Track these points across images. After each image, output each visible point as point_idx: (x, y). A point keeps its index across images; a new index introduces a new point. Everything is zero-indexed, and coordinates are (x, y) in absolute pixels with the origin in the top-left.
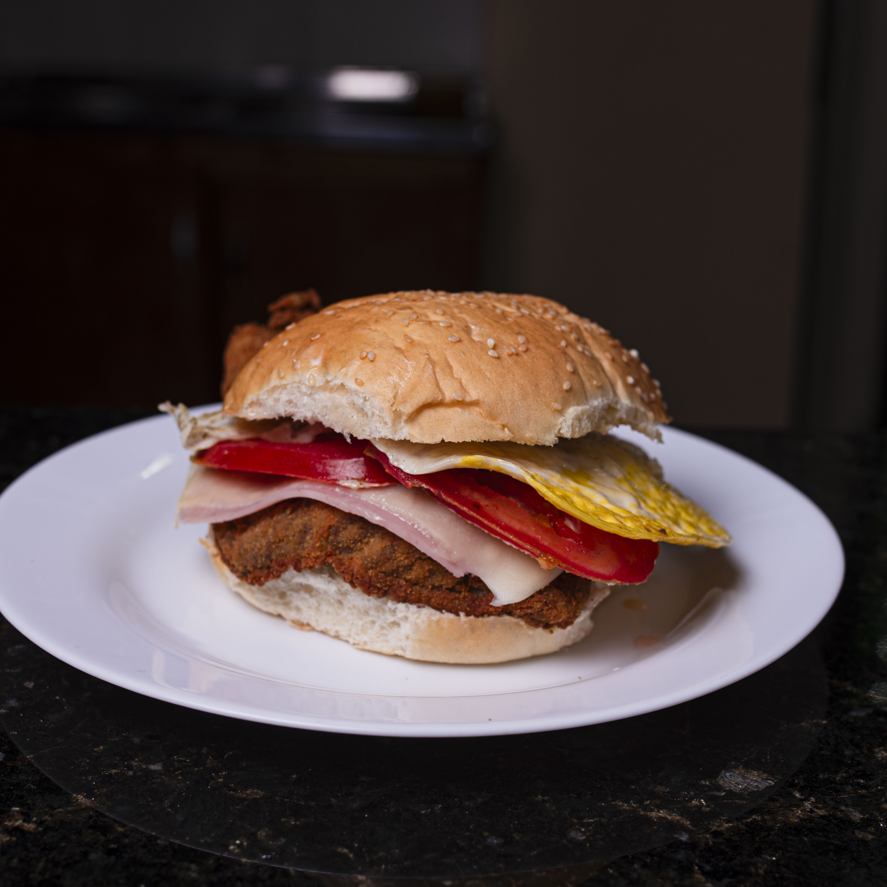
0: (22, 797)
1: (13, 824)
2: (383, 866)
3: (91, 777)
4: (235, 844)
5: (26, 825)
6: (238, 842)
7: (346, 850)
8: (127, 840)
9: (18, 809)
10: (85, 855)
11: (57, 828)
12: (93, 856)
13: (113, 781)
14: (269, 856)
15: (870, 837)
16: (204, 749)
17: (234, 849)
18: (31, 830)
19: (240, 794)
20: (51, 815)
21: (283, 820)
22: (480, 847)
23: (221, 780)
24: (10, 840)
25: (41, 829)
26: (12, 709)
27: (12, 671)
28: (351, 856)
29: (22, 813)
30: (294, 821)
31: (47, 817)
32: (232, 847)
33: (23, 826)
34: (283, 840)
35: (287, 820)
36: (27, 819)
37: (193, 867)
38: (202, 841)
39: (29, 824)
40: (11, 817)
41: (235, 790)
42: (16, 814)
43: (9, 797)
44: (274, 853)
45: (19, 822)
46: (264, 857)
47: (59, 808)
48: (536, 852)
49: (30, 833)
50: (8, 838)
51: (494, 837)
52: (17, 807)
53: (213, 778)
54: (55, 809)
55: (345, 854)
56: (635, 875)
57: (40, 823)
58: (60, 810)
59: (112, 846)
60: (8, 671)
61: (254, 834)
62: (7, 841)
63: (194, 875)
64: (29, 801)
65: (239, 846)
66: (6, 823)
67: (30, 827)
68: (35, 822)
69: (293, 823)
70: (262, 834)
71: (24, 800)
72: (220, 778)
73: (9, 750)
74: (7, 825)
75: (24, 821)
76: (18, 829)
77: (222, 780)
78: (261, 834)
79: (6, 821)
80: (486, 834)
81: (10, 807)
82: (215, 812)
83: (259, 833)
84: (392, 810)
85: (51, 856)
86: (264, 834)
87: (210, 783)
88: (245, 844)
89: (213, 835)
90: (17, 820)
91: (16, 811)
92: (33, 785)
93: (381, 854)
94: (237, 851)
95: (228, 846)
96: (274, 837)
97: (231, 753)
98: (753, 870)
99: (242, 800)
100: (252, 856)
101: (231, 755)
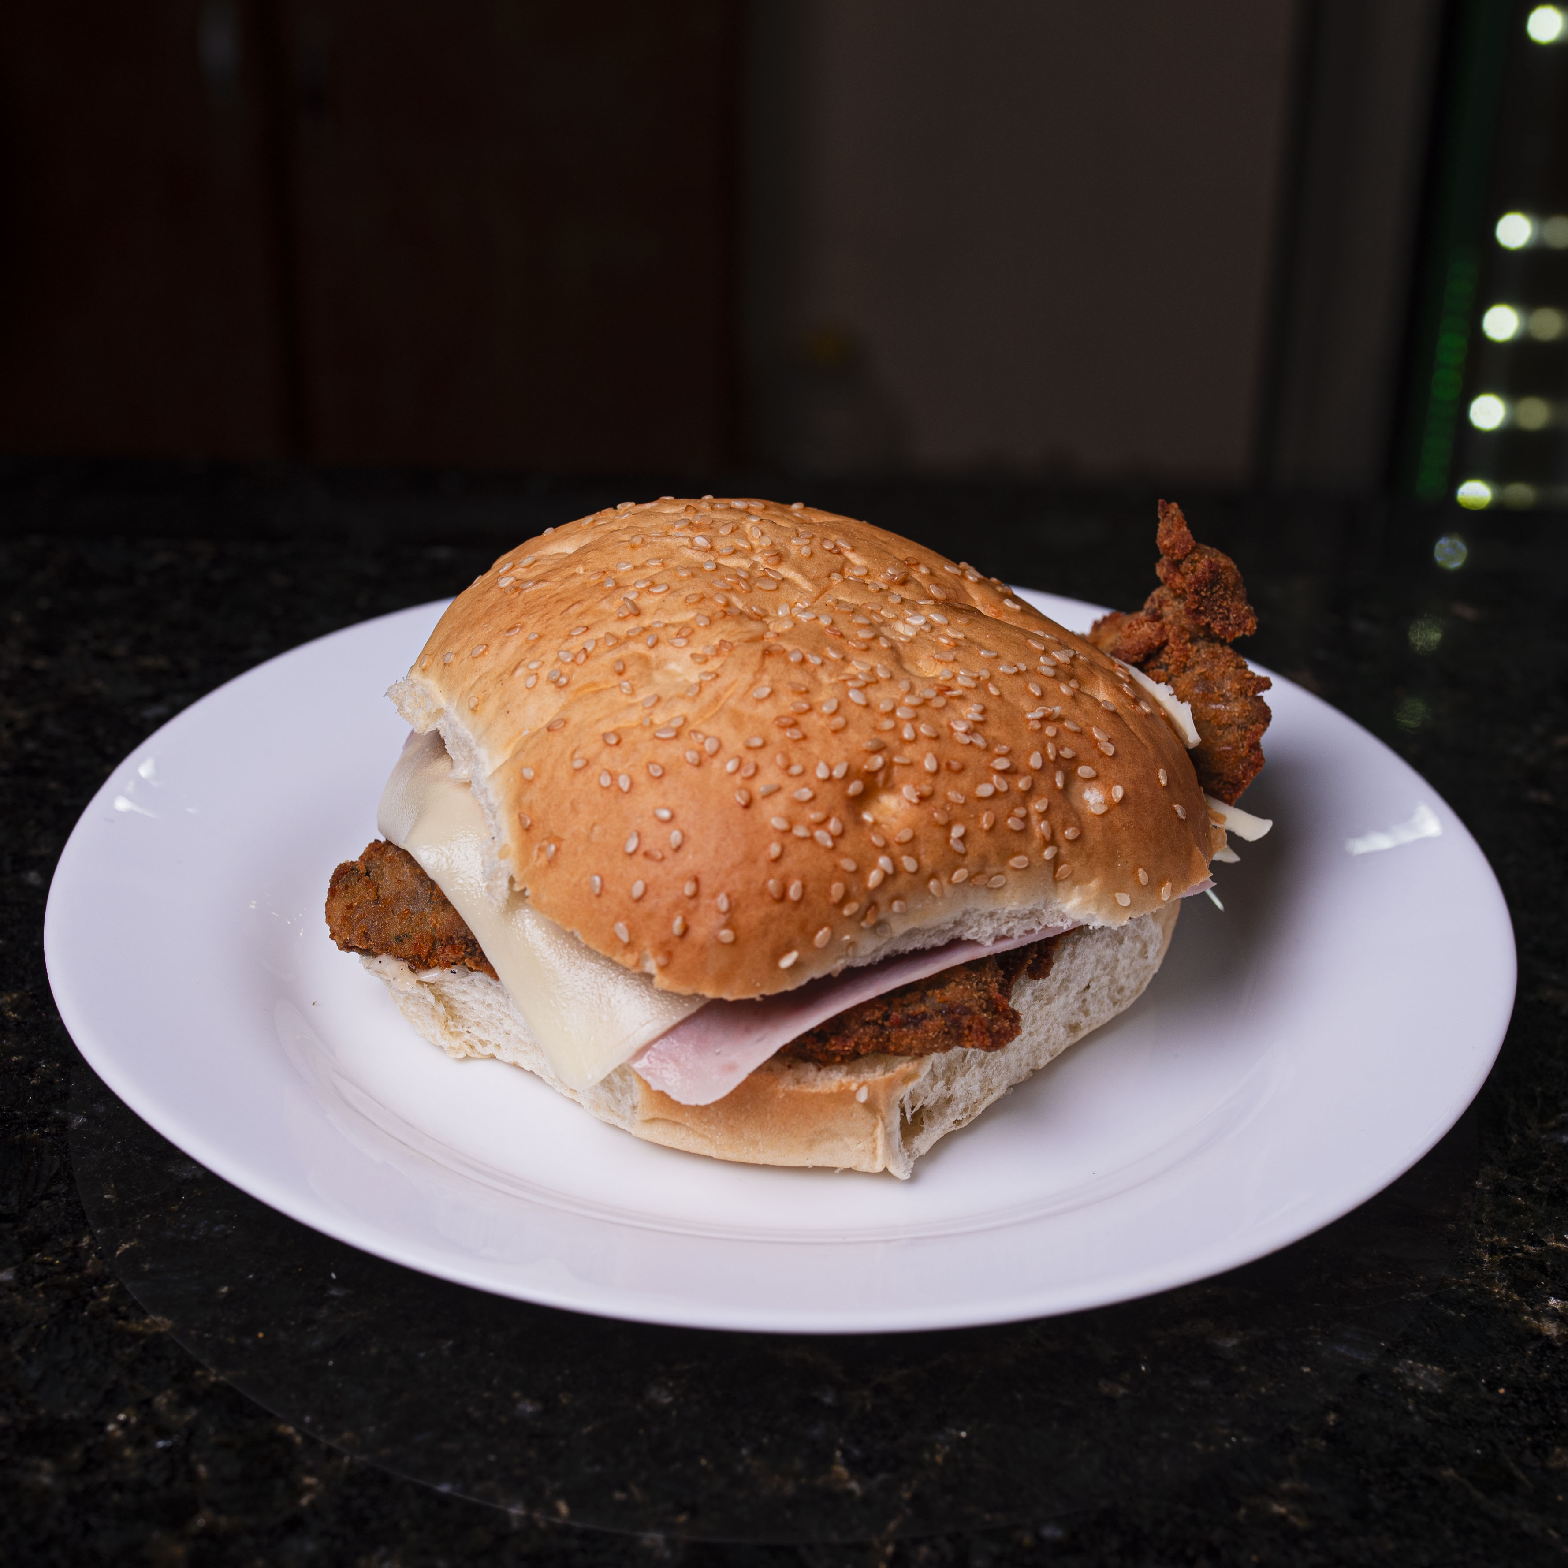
2: (348, 1456)
4: (118, 1422)
6: (122, 1417)
7: (292, 1428)
14: (170, 1443)
15: (1122, 1391)
16: (83, 1239)
17: (115, 1431)
19: (135, 1327)
21: (198, 1372)
22: (503, 1420)
23: (106, 1299)
30: (215, 1376)
32: (111, 1427)
34: (195, 1409)
35: (204, 1373)
37: (47, 1465)
38: (66, 1418)
41: (126, 1318)
44: (178, 1437)
46: (162, 1444)
48: (590, 1428)
51: (528, 1401)
53: (93, 1296)
55: (289, 1437)
56: (741, 1468)
61: (150, 1403)
63: (49, 1480)
65: (124, 1425)
69: (214, 1379)
70: (161, 1401)
72: (105, 1295)
77: (108, 1298)
80: (516, 1394)
82: (92, 1363)
83: (158, 1398)
84: (374, 1351)
86: (164, 1401)
87: (87, 1306)
88: (134, 1420)
89: (84, 1405)
93: (347, 1433)
94: (119, 1433)
95: (106, 1426)
96: (181, 1406)
97: (127, 1246)
98: (927, 1456)
99: (137, 1336)
100: (141, 1443)
101: (127, 1250)
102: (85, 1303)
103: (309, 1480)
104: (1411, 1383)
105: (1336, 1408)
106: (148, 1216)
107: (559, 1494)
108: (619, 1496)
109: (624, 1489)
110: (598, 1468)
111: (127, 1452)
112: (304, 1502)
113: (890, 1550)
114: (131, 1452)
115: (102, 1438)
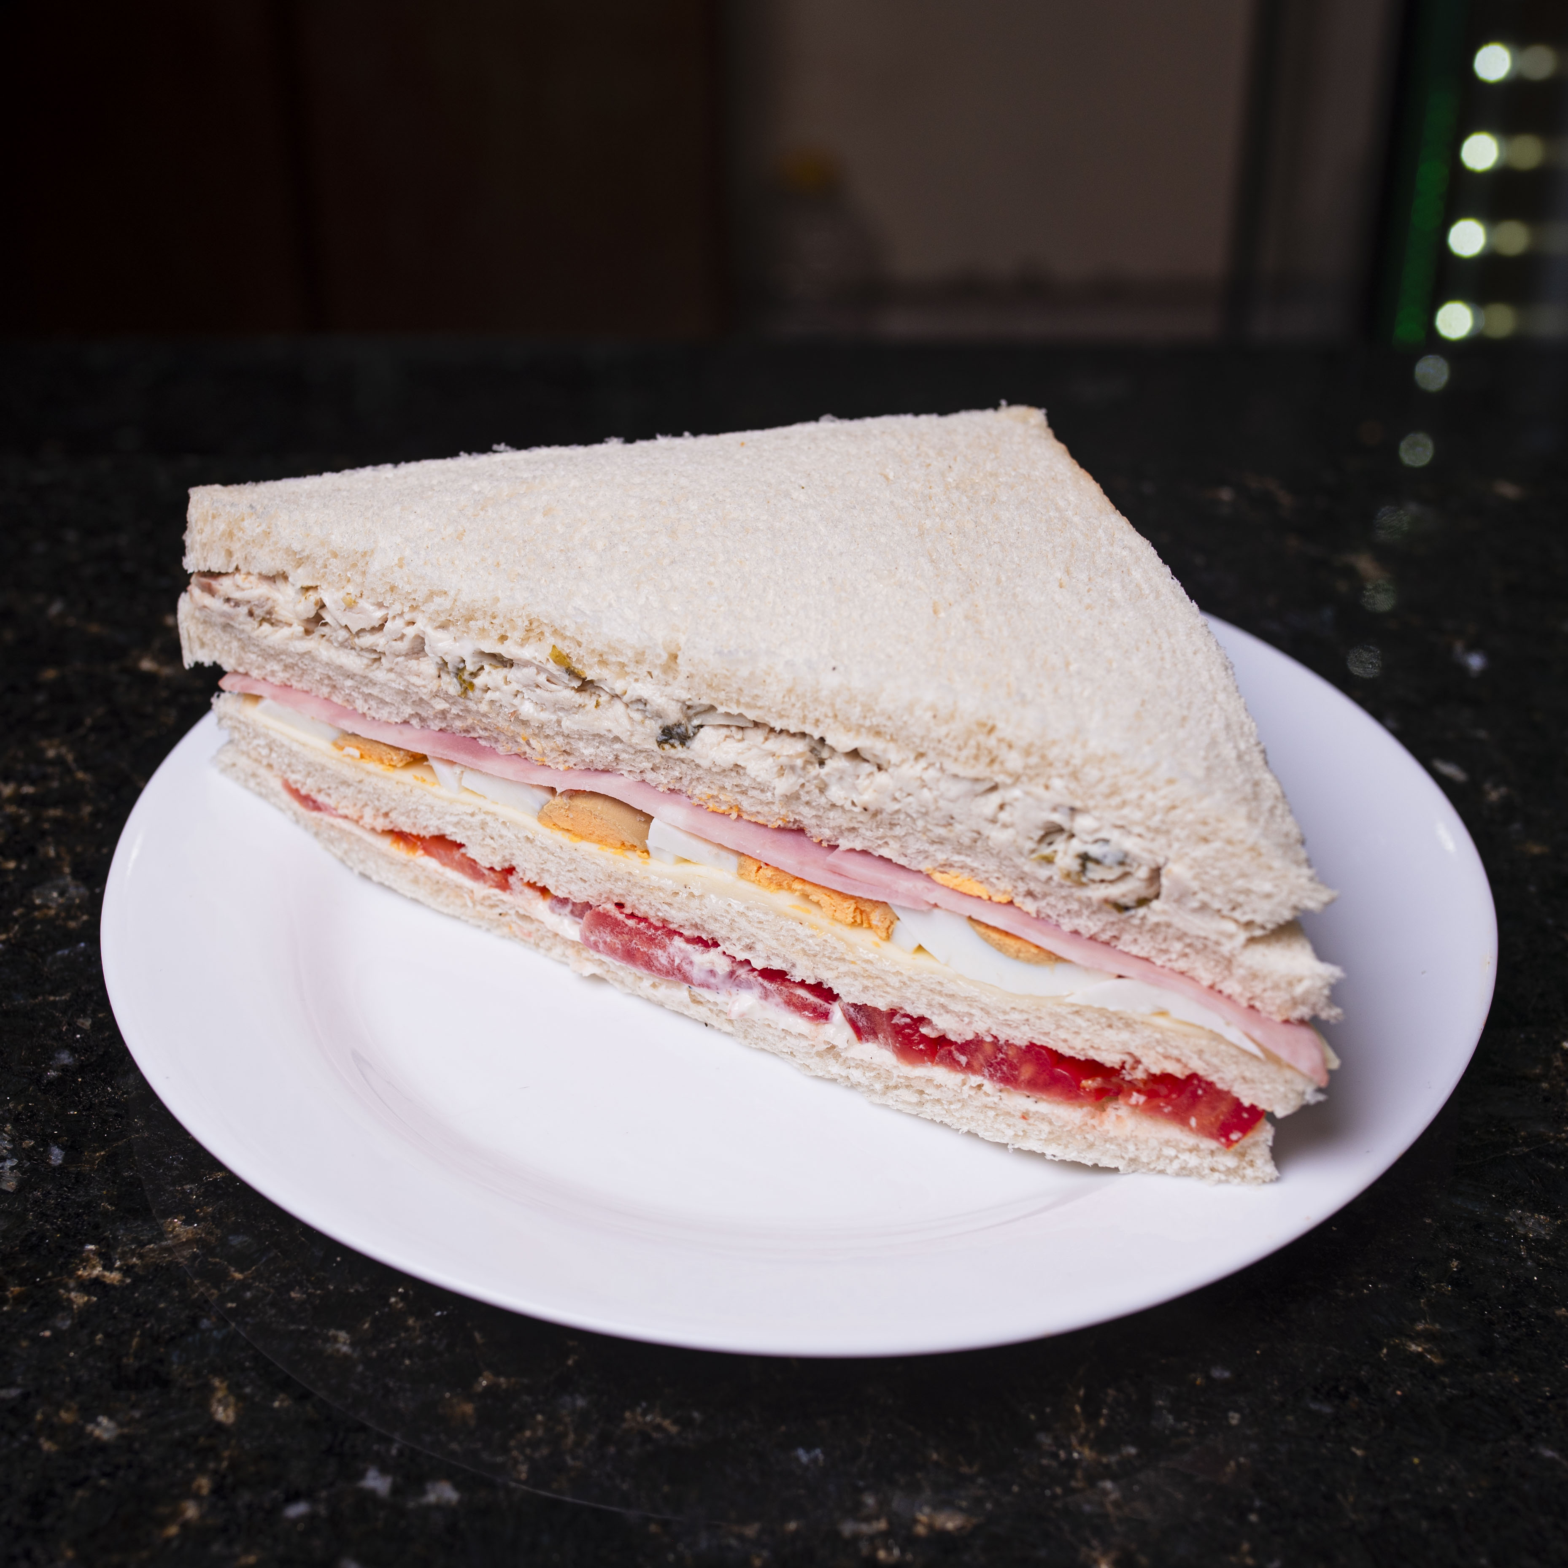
0: (97, 1227)
1: (89, 1275)
3: (188, 1186)
4: (397, 1294)
5: (107, 1274)
8: (248, 1294)
9: (92, 1247)
10: (194, 1322)
11: (150, 1277)
12: (205, 1323)
13: (220, 1192)
14: (445, 1313)
17: (396, 1302)
18: (115, 1282)
20: (141, 1257)
24: (89, 1300)
25: (128, 1281)
26: (64, 1069)
27: (57, 998)
29: (98, 1253)
31: (134, 1259)
32: (393, 1300)
33: (104, 1276)
36: (108, 1266)
37: (343, 1335)
38: (352, 1291)
39: (111, 1272)
40: (85, 1262)
42: (91, 1256)
43: (79, 1226)
44: (451, 1307)
45: (97, 1271)
46: (438, 1314)
47: (149, 1243)
49: (112, 1287)
50: (86, 1298)
52: (91, 1244)
54: (145, 1245)
57: (127, 1270)
58: (152, 1246)
59: (230, 1305)
60: (52, 998)
62: (86, 1304)
63: (345, 1349)
64: (107, 1233)
65: (403, 1297)
66: (80, 1273)
67: (113, 1277)
68: (119, 1269)
71: (101, 1230)
73: (69, 1143)
74: (81, 1276)
75: (105, 1268)
76: (97, 1282)
79: (79, 1270)
81: (82, 1244)
85: (148, 1325)
88: (411, 1293)
89: (366, 1279)
90: (94, 1267)
91: (91, 1250)
92: (109, 1204)
94: (400, 1305)
95: (387, 1298)
100: (421, 1313)
104: (1521, 1231)
105: (1458, 1256)
111: (411, 1322)
112: (570, 1362)
113: (1082, 1392)
114: (415, 1322)
115: (387, 1310)
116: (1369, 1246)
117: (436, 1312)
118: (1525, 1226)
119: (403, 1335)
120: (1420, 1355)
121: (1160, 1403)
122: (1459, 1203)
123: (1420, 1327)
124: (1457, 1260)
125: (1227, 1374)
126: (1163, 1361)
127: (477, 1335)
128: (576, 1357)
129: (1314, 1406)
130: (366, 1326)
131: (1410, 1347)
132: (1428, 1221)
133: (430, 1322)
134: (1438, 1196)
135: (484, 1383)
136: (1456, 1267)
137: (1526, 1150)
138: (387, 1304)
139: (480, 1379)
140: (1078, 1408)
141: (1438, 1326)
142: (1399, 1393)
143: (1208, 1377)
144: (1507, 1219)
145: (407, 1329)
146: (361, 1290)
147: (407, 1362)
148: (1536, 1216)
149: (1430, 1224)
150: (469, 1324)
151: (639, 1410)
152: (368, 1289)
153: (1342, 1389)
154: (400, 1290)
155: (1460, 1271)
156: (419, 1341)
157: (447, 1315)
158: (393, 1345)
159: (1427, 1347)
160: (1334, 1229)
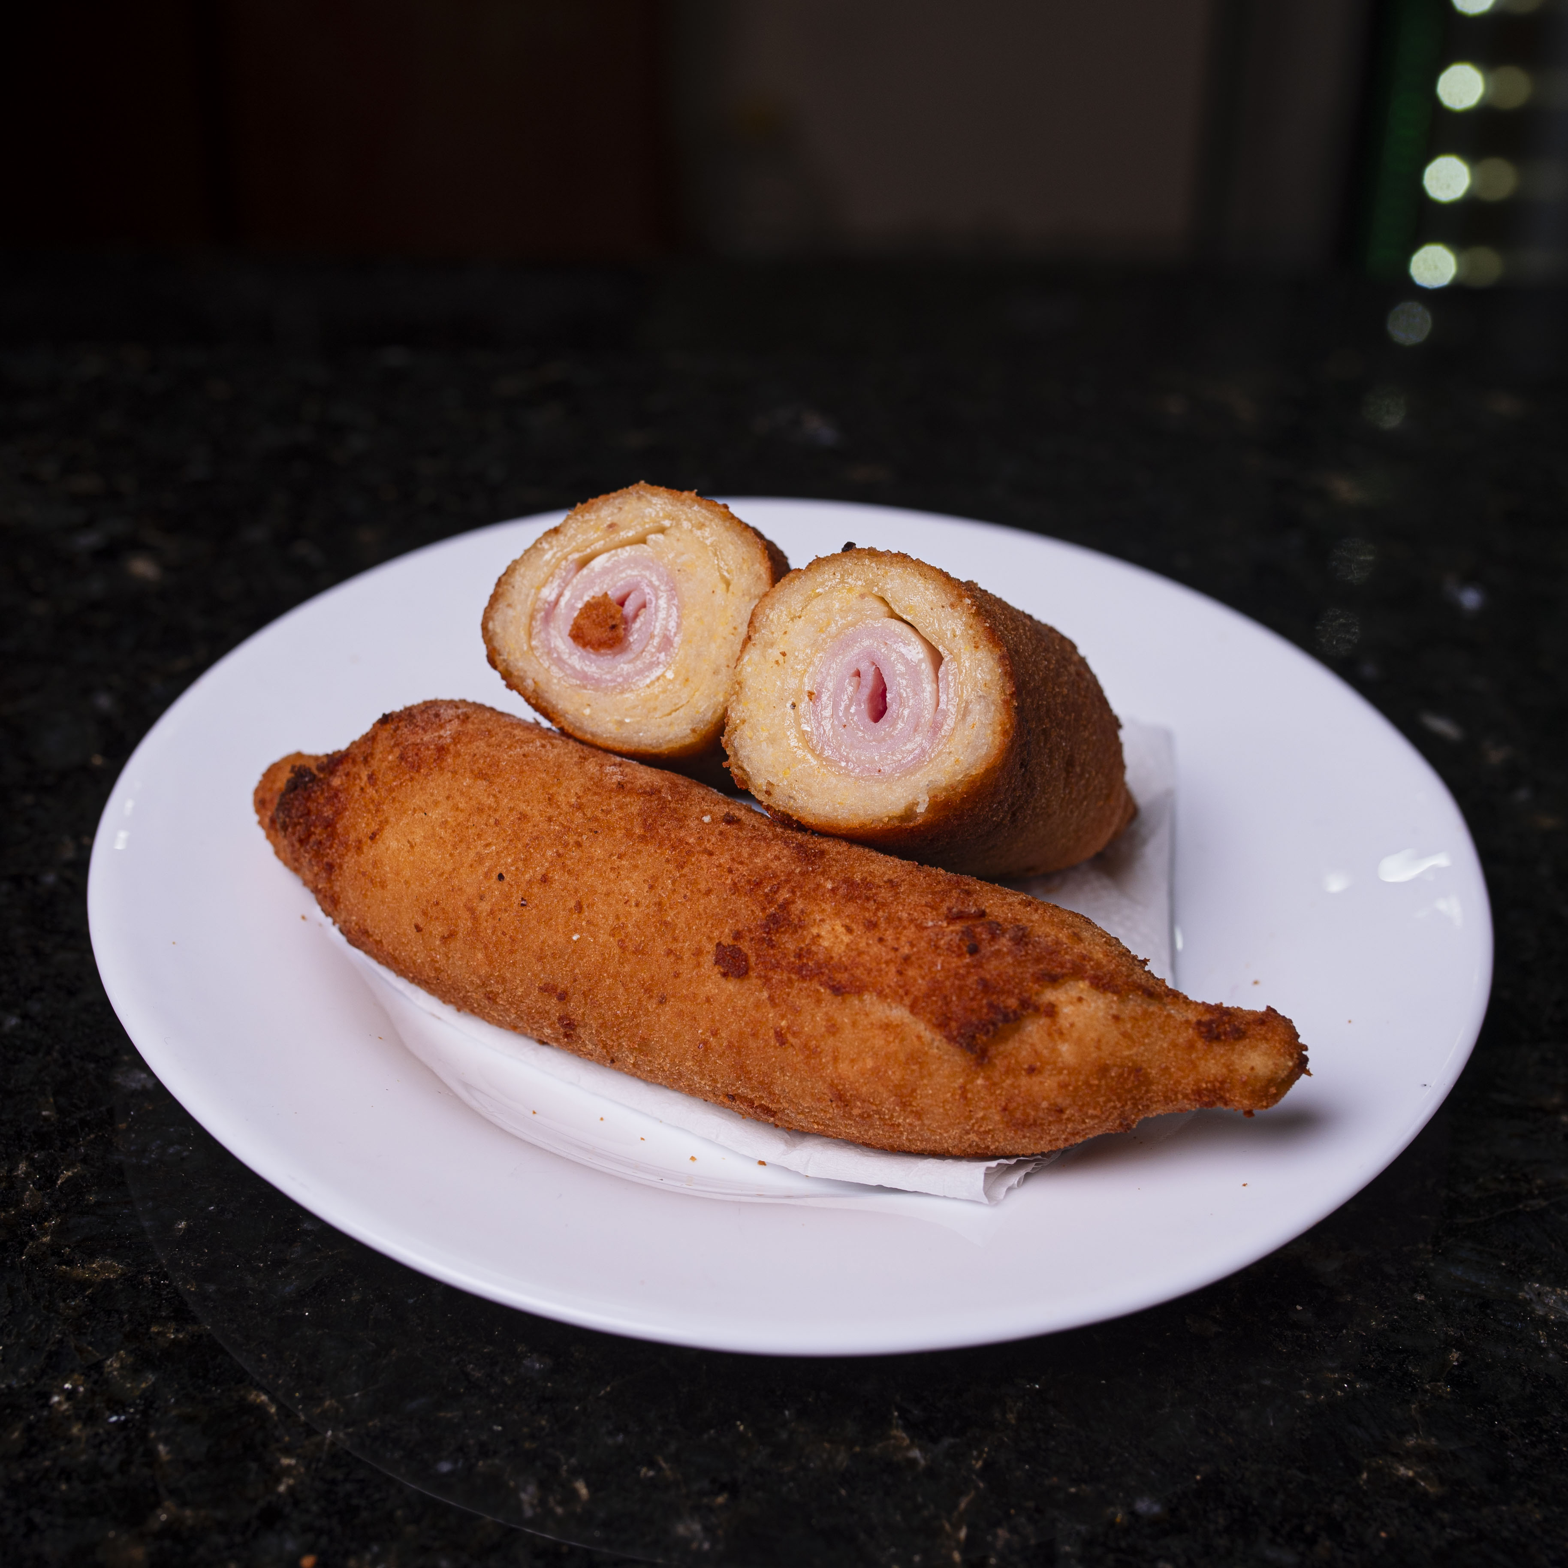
2: (330, 1433)
4: (62, 1391)
7: (264, 1398)
14: (123, 1418)
16: (21, 1166)
17: (59, 1403)
19: (81, 1272)
21: (154, 1329)
23: (46, 1239)
28: (273, 1410)
30: (173, 1333)
32: (56, 1399)
34: (151, 1378)
35: (161, 1329)
41: (70, 1263)
44: (132, 1410)
46: (114, 1419)
48: (608, 1389)
51: (535, 1356)
53: (32, 1236)
55: (260, 1408)
56: (784, 1435)
61: (98, 1366)
65: (70, 1395)
69: (172, 1337)
70: (113, 1365)
72: (45, 1234)
77: (49, 1238)
78: (111, 1365)
80: (521, 1348)
82: (31, 1317)
83: (109, 1362)
84: (355, 1297)
86: (117, 1364)
87: (25, 1247)
88: (81, 1389)
93: (327, 1403)
94: (65, 1407)
95: (47, 1396)
96: (135, 1371)
97: (70, 1174)
98: (997, 1415)
99: (83, 1285)
100: (91, 1418)
101: (69, 1179)
102: (24, 1244)
103: (286, 1461)
104: (1540, 1311)
105: (1459, 1344)
106: (92, 1136)
107: (575, 1473)
108: (646, 1472)
109: (652, 1464)
110: (620, 1438)
111: (75, 1430)
112: (282, 1488)
113: (963, 1534)
114: (80, 1430)
115: (45, 1413)
116: (1344, 1331)
117: (111, 1417)
118: (1546, 1305)
119: (62, 1448)
120: (1411, 1482)
121: (1068, 1548)
122: (1459, 1273)
123: (1411, 1442)
124: (1458, 1350)
125: (1156, 1509)
126: (1073, 1490)
127: (161, 1448)
128: (291, 1482)
129: (1271, 1554)
130: (16, 1435)
131: (1398, 1470)
132: (1420, 1298)
133: (101, 1431)
134: (1432, 1264)
135: (164, 1517)
136: (1457, 1360)
137: (1544, 1203)
138: (47, 1405)
139: (159, 1511)
140: (957, 1556)
141: (1433, 1441)
142: (1383, 1535)
143: (1133, 1514)
144: (1521, 1295)
145: (69, 1441)
146: (15, 1384)
147: (64, 1487)
148: (1559, 1290)
149: (1422, 1302)
150: (153, 1434)
151: (368, 1557)
152: (24, 1384)
153: (1308, 1529)
154: (67, 1386)
155: (1463, 1364)
156: (83, 1458)
157: (126, 1421)
158: (47, 1463)
159: (1419, 1470)
160: (1299, 1308)
